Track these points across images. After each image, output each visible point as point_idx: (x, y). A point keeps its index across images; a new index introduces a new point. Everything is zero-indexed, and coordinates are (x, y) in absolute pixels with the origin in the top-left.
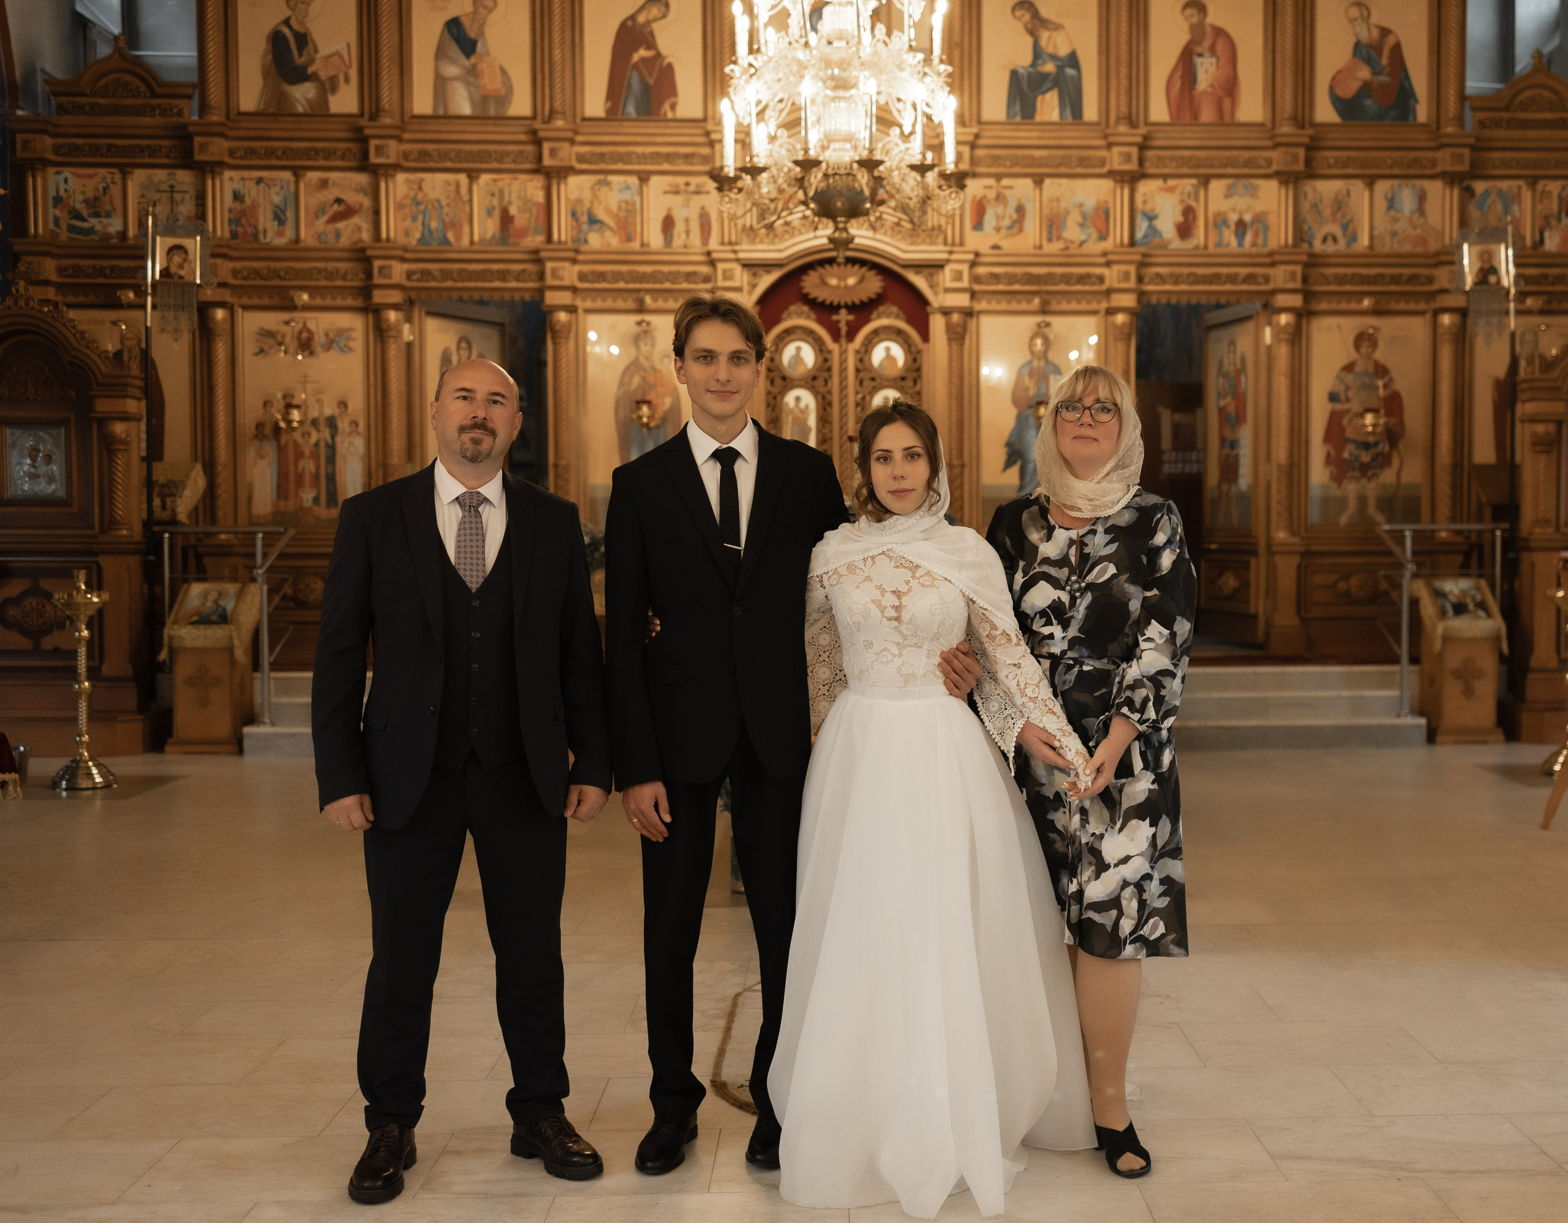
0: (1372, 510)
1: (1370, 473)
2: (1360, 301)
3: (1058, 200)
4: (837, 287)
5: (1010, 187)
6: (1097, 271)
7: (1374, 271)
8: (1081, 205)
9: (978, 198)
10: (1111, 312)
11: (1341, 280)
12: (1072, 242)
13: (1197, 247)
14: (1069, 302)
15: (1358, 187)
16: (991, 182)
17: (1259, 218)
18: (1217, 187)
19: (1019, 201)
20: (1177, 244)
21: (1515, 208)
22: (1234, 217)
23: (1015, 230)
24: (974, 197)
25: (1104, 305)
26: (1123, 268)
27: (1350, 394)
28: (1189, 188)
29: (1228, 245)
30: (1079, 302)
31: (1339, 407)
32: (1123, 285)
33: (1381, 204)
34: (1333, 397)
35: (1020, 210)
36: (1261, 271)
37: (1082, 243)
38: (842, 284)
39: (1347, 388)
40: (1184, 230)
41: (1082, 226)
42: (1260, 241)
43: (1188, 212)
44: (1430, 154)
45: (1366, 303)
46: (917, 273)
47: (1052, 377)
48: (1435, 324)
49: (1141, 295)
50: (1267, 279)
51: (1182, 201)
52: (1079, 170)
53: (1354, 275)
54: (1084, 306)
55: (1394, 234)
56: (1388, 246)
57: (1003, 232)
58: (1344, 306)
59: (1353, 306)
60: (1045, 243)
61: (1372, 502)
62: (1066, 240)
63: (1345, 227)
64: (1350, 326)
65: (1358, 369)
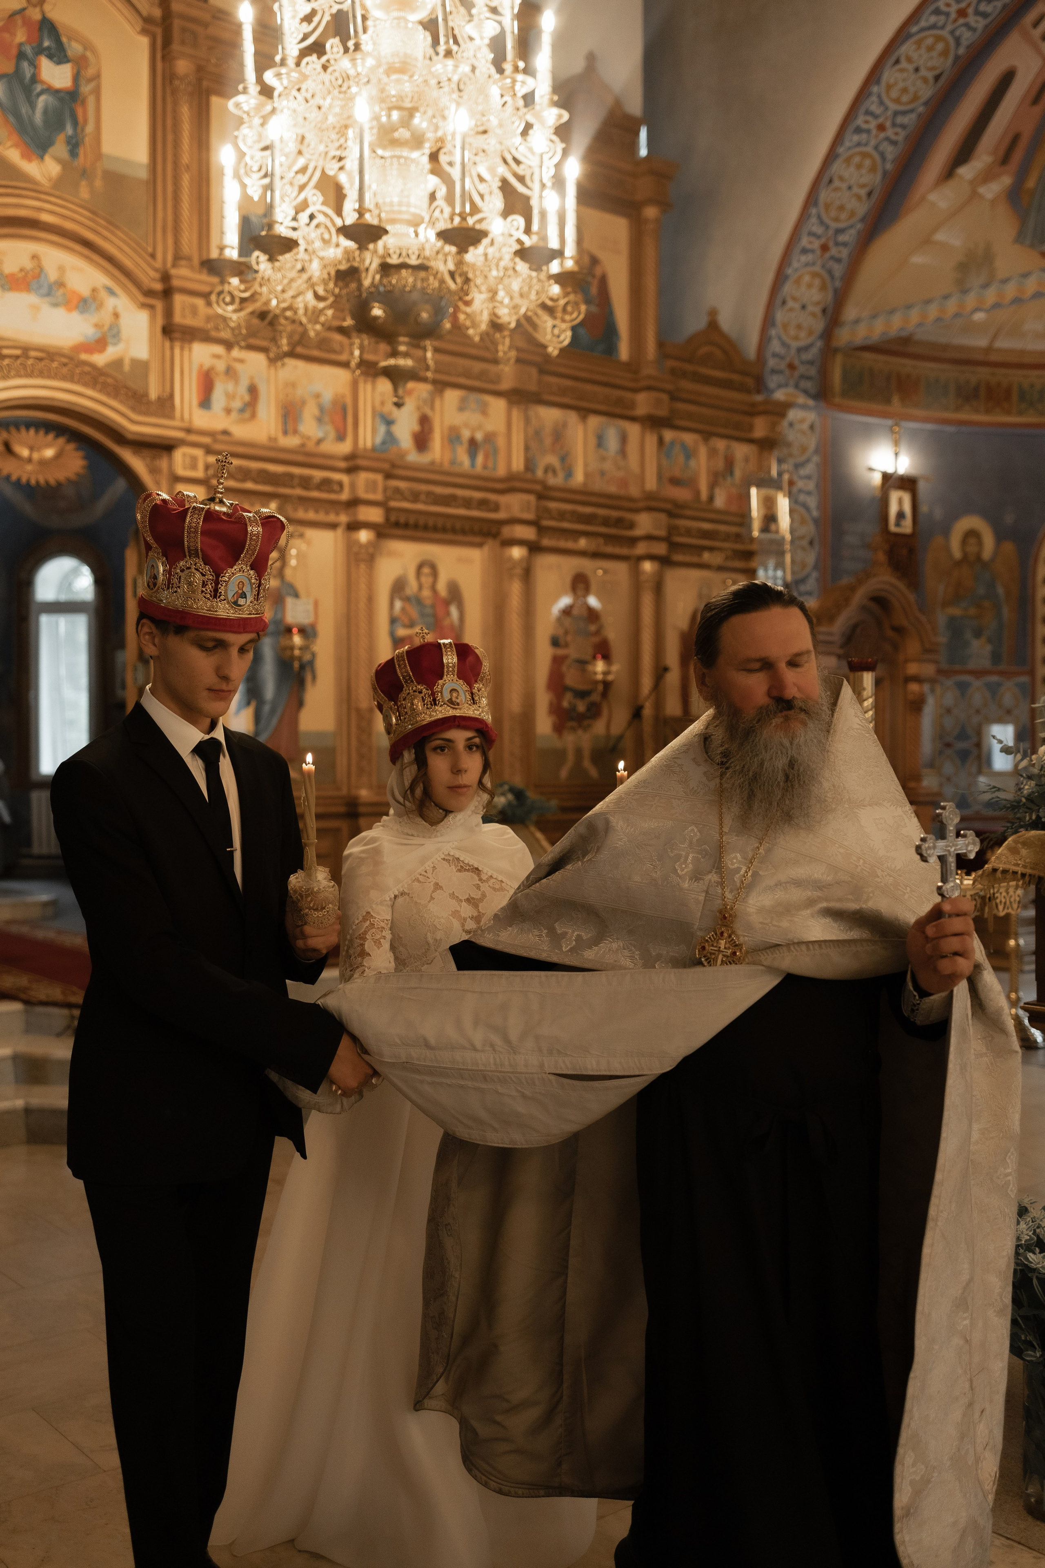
0: (587, 764)
1: (586, 722)
2: (576, 540)
3: (294, 385)
4: (30, 460)
5: (241, 361)
6: (337, 476)
7: (588, 510)
8: (318, 396)
9: (206, 367)
10: (354, 527)
11: (561, 516)
12: (309, 438)
13: (433, 463)
14: (306, 511)
15: (572, 417)
16: (219, 349)
17: (490, 438)
18: (452, 396)
19: (252, 378)
20: (413, 457)
21: (693, 463)
22: (466, 434)
23: (247, 415)
24: (201, 366)
25: (343, 518)
26: (371, 476)
27: (569, 638)
28: (425, 395)
29: (461, 464)
30: (317, 511)
31: (561, 652)
32: (371, 497)
33: (592, 441)
34: (555, 642)
35: (253, 390)
36: (492, 497)
37: (319, 442)
38: (36, 456)
39: (566, 633)
40: (421, 441)
41: (319, 420)
42: (490, 464)
43: (424, 420)
44: (628, 395)
45: (583, 543)
46: (135, 453)
47: (290, 601)
48: (636, 572)
49: (388, 511)
50: (496, 508)
51: (418, 408)
52: (316, 353)
53: (574, 513)
54: (321, 517)
55: (602, 473)
56: (598, 485)
57: (234, 415)
58: (563, 544)
59: (570, 545)
60: (280, 435)
61: (587, 754)
62: (303, 436)
63: (563, 459)
64: (570, 565)
65: (575, 612)
